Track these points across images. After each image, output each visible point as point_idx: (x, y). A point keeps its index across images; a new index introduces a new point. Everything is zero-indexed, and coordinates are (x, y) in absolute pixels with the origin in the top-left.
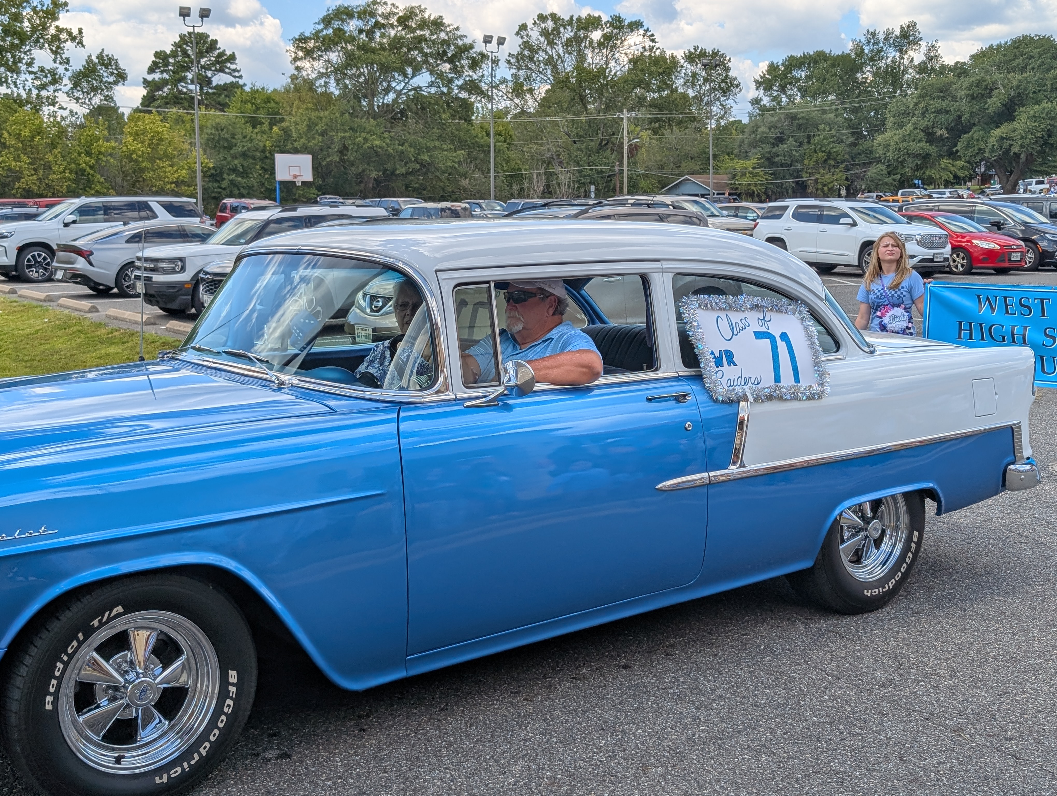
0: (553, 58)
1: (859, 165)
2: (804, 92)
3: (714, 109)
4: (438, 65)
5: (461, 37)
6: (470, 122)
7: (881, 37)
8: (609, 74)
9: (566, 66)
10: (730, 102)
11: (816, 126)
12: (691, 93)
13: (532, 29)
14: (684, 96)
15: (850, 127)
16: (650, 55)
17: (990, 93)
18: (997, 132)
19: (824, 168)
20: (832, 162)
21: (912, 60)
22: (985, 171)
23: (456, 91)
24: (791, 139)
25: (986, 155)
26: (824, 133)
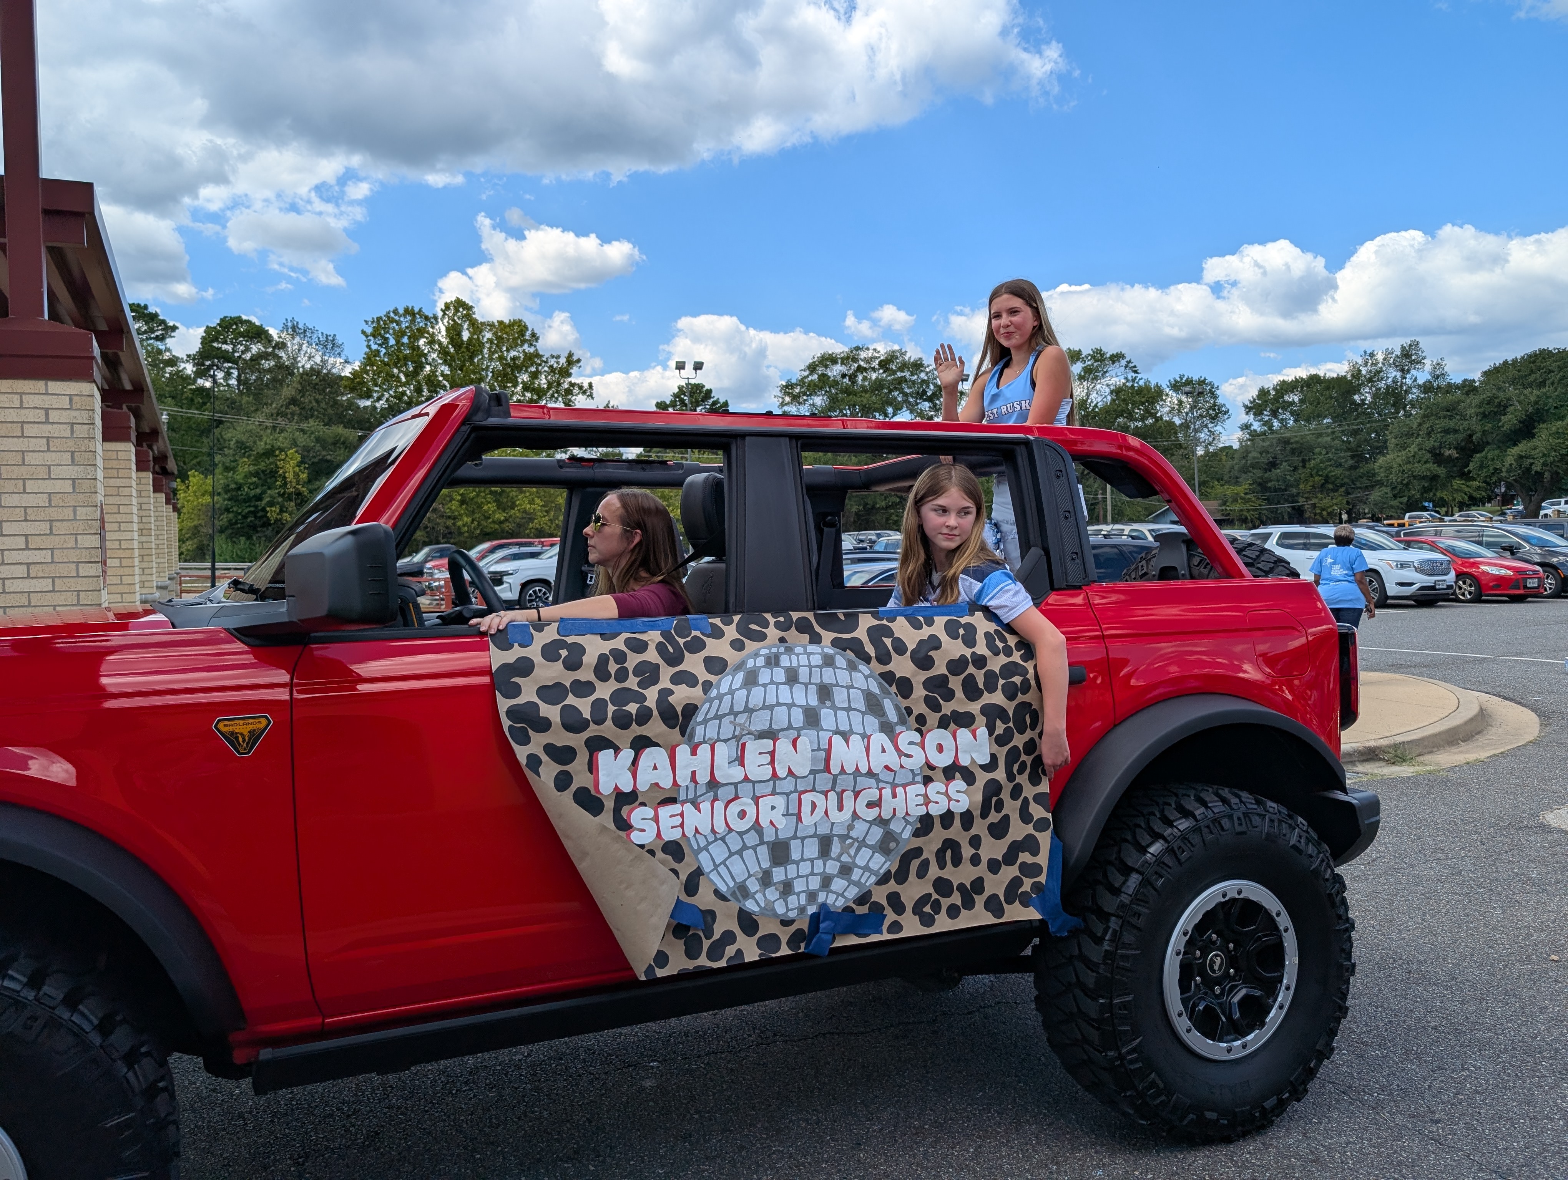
1: (1360, 488)
2: (1297, 415)
3: (1202, 435)
4: (917, 404)
7: (1380, 357)
8: (1090, 405)
10: (1219, 428)
11: (1311, 449)
12: (1177, 421)
14: (1171, 424)
15: (1349, 450)
16: (1132, 386)
17: (1504, 410)
18: (1515, 451)
19: (1322, 492)
20: (1331, 486)
21: (1415, 380)
22: (1505, 491)
24: (1284, 464)
25: (1504, 474)
26: (1321, 457)
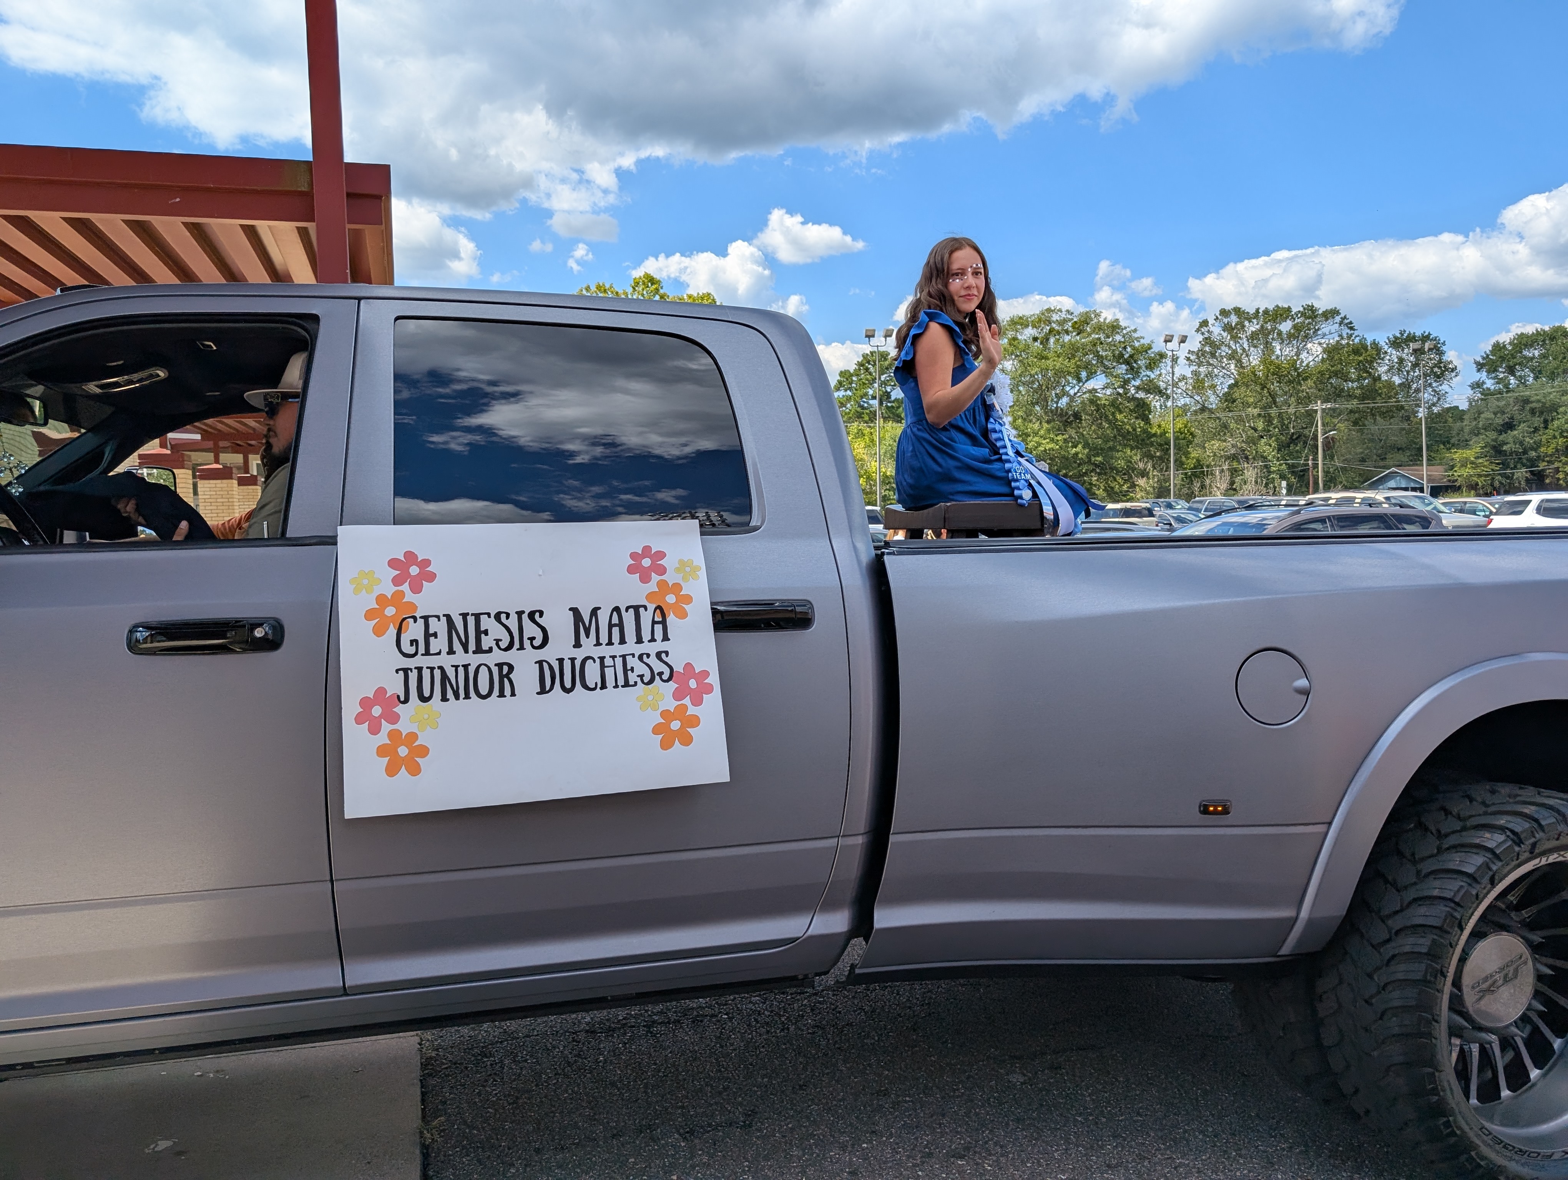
0: (1237, 353)
2: (1537, 372)
3: (1425, 396)
4: (1114, 367)
5: (1138, 339)
6: (1147, 420)
8: (1301, 365)
9: (1251, 360)
11: (1554, 409)
12: (1397, 380)
13: (1213, 325)
23: (1133, 392)
24: (1523, 425)
